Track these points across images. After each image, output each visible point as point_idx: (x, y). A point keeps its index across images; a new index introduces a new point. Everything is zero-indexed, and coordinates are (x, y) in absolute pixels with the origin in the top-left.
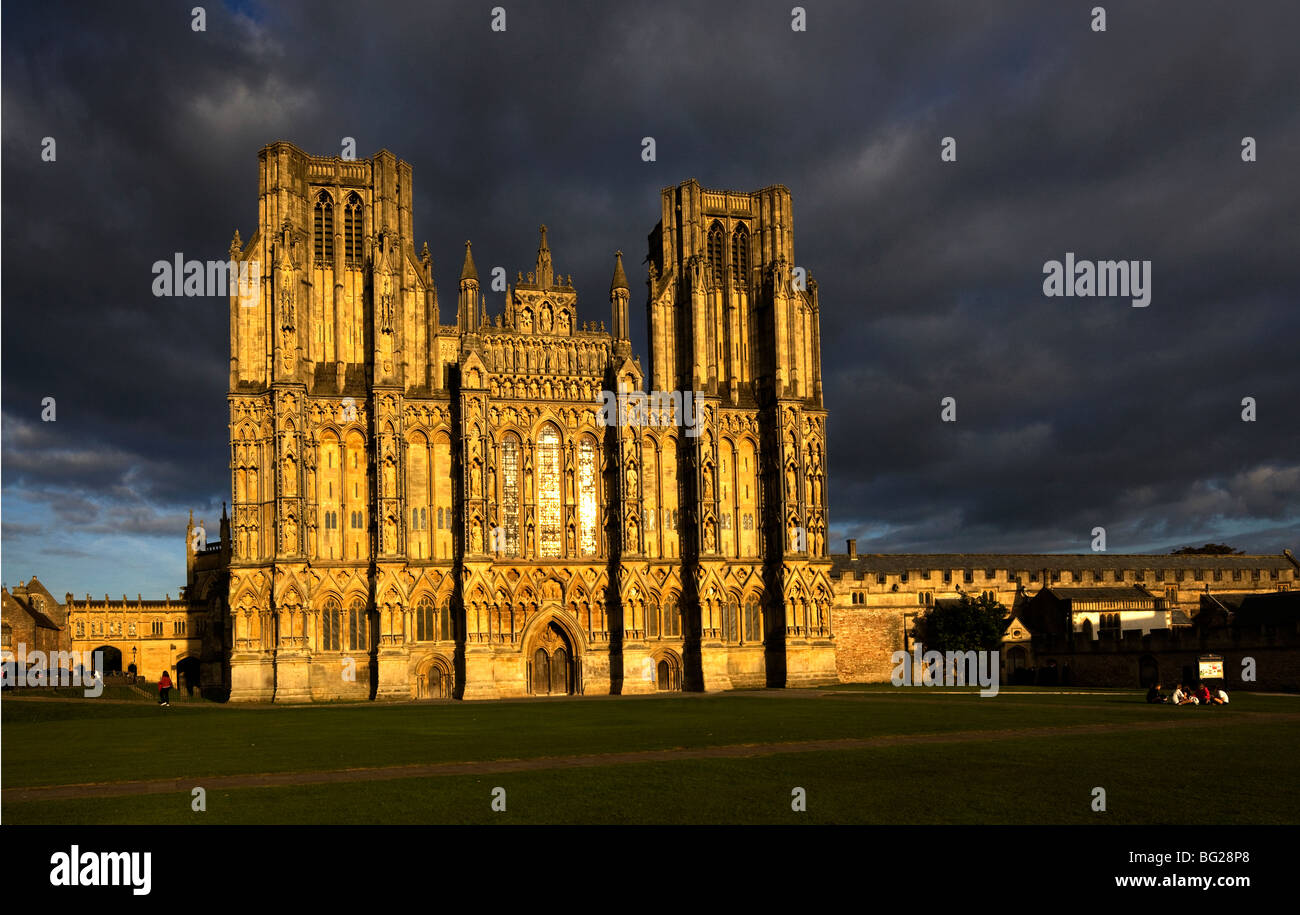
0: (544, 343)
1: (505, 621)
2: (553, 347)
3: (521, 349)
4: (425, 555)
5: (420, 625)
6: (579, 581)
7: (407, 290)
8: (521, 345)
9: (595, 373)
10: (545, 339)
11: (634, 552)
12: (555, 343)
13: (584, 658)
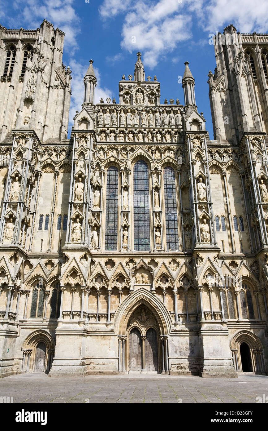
0: (138, 110)
1: (103, 303)
2: (144, 113)
3: (123, 114)
4: (44, 251)
5: (34, 305)
6: (164, 270)
7: (52, 87)
8: (122, 112)
9: (173, 127)
10: (138, 108)
11: (207, 245)
12: (145, 111)
13: (170, 338)
